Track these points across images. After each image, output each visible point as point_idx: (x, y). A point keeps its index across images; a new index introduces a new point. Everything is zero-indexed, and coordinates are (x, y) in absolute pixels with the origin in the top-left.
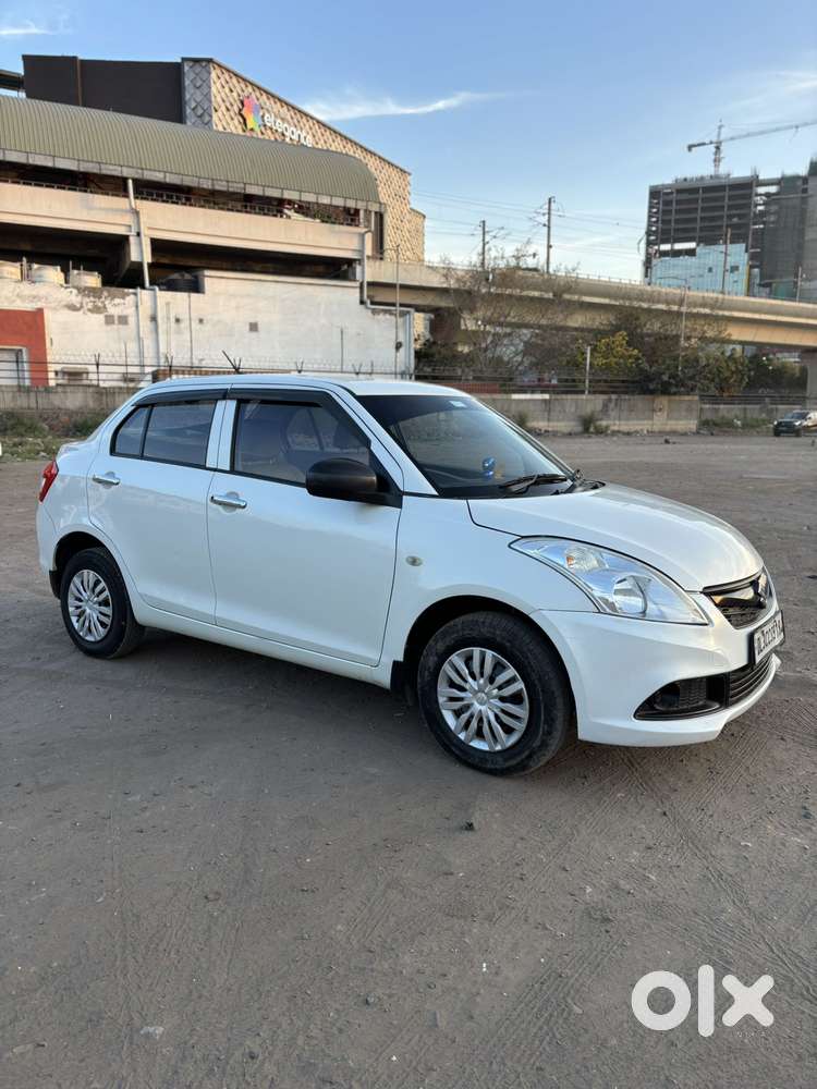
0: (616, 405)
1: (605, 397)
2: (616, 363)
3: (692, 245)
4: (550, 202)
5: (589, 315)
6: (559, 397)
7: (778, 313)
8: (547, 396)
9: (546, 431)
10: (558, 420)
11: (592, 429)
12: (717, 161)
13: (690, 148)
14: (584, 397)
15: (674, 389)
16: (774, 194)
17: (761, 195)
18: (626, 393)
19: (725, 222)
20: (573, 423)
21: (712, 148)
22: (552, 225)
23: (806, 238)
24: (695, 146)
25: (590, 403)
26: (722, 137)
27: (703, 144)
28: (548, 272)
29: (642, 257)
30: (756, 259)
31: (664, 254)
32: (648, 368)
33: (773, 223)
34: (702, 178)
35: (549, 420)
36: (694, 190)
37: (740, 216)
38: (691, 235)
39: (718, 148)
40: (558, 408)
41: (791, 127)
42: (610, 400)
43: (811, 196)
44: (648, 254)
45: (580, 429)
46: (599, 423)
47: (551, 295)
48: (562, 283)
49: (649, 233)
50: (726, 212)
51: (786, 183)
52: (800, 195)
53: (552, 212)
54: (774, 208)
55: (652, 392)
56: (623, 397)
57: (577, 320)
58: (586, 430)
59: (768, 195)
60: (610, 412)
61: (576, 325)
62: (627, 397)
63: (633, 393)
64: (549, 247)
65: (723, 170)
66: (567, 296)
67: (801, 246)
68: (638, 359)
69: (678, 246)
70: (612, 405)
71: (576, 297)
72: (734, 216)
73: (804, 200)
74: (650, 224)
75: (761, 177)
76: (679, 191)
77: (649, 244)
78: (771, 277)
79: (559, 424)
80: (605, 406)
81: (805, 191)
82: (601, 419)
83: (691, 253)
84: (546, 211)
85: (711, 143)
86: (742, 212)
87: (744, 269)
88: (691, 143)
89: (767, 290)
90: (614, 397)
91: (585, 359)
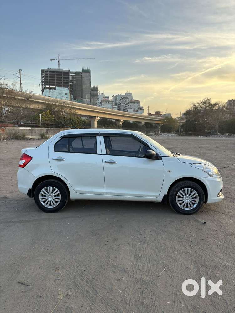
0: (50, 130)
1: (46, 128)
2: (49, 119)
3: (54, 87)
4: (20, 71)
5: (37, 105)
6: (34, 128)
7: (84, 107)
8: (30, 128)
9: (31, 138)
10: (34, 135)
11: (44, 138)
12: (59, 65)
13: (51, 60)
14: (41, 128)
15: (65, 127)
16: (74, 76)
17: (71, 75)
18: (52, 127)
19: (62, 81)
20: (38, 136)
21: (57, 61)
22: (21, 77)
23: (83, 88)
24: (52, 60)
25: (43, 130)
26: (59, 59)
27: (55, 60)
28: (21, 91)
29: (41, 89)
30: (72, 92)
31: (47, 88)
32: (57, 121)
33: (75, 83)
34: (55, 69)
35: (31, 135)
36: (53, 72)
37: (66, 80)
38: (54, 84)
39: (59, 62)
40: (34, 132)
41: (77, 59)
42: (48, 129)
43: (83, 77)
44: (42, 88)
45: (40, 138)
46: (46, 136)
47: (25, 99)
48: (28, 95)
49: (42, 82)
50: (62, 79)
51: (77, 73)
52: (80, 77)
53: (21, 74)
54: (75, 79)
55: (59, 127)
56: (52, 128)
57: (33, 106)
58: (42, 138)
59: (72, 76)
60: (48, 133)
61: (33, 108)
62: (53, 128)
63: (54, 127)
64: (21, 84)
65: (61, 68)
66: (30, 99)
67: (82, 89)
68: (54, 118)
69: (51, 86)
70: (49, 131)
71: (33, 100)
72: (65, 80)
73: (82, 78)
74: (42, 80)
75: (70, 71)
76: (50, 72)
77: (42, 85)
78: (76, 97)
79: (34, 136)
80: (47, 131)
81: (82, 76)
82: (46, 135)
83: (54, 89)
84: (19, 73)
85: (57, 60)
86: (67, 79)
87: (68, 94)
88: (51, 59)
89: (75, 100)
90: (49, 128)
91: (40, 117)
